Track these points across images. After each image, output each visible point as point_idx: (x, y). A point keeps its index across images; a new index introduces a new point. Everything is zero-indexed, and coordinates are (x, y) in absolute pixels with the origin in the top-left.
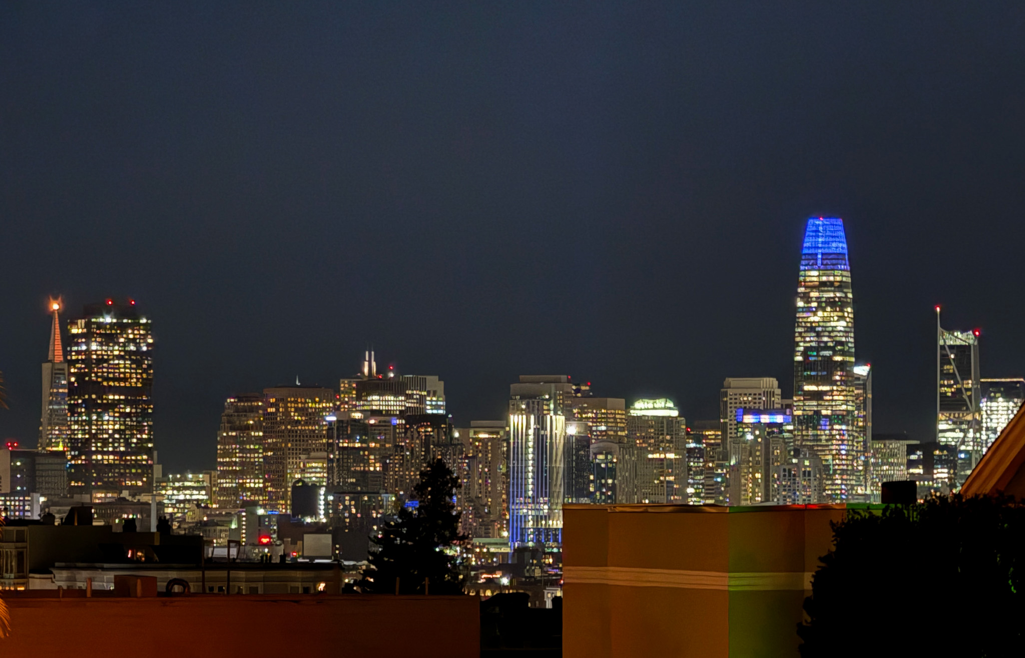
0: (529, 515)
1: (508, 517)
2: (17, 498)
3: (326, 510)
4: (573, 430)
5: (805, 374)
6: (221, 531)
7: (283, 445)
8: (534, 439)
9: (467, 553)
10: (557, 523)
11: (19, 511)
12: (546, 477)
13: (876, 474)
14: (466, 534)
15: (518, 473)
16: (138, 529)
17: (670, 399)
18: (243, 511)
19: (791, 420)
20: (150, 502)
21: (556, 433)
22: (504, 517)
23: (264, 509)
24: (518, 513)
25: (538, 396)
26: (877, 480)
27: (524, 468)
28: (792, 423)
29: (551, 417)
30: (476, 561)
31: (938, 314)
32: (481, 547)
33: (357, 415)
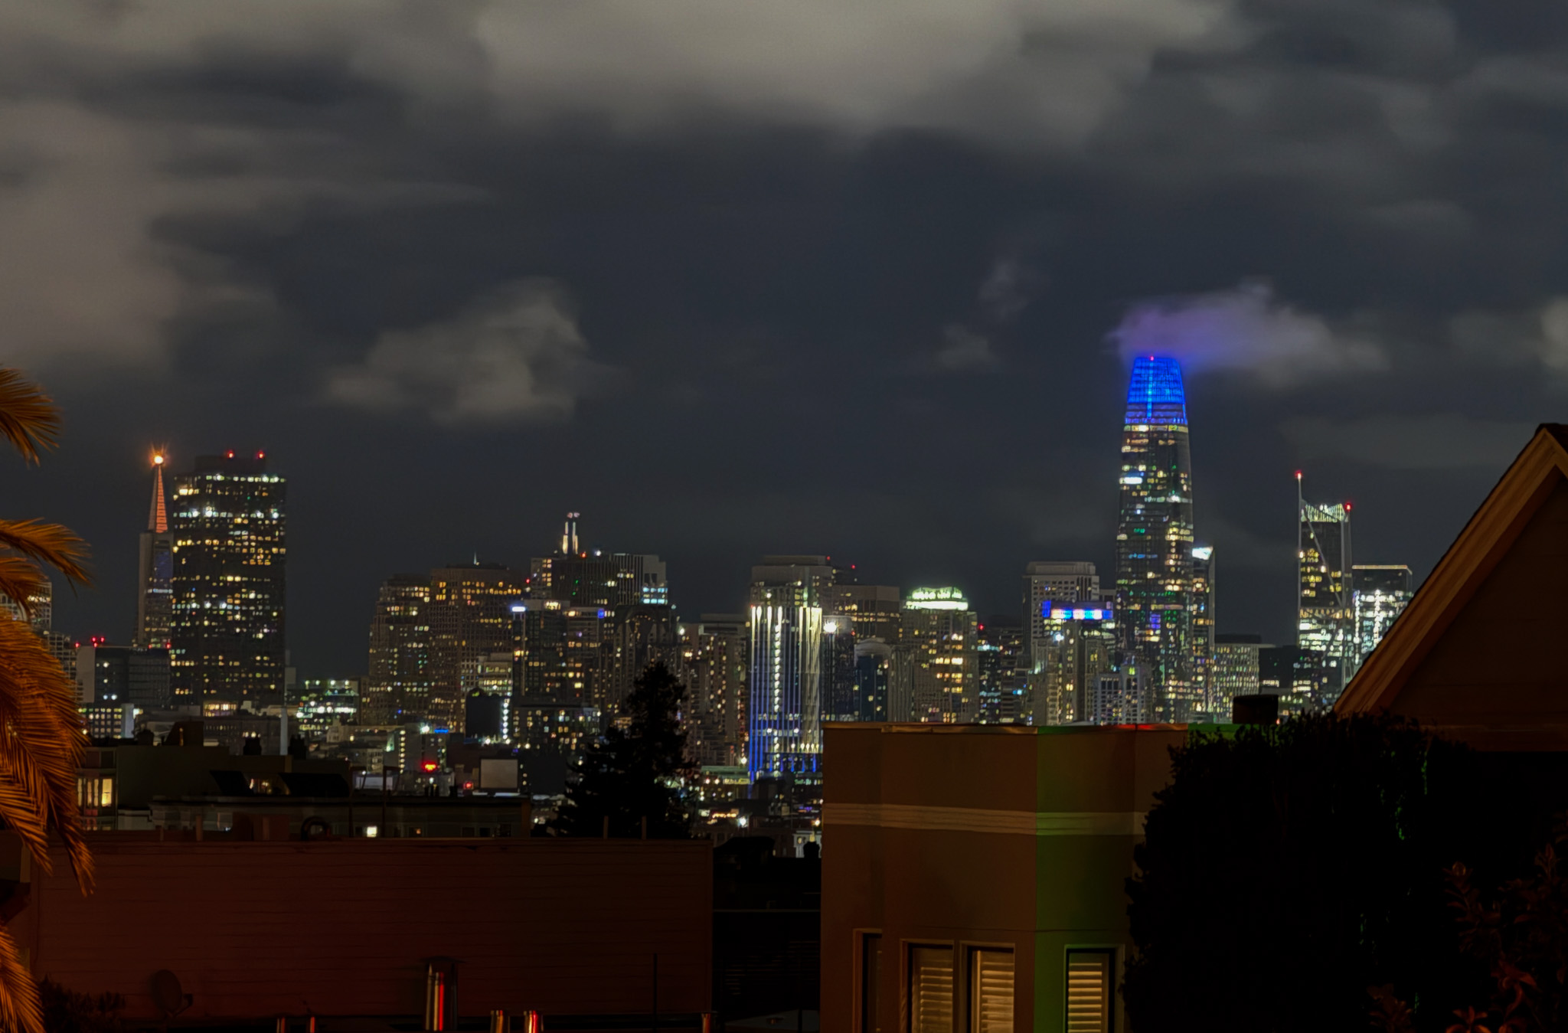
0: (774, 737)
1: (747, 739)
2: (103, 710)
3: (511, 728)
4: (831, 627)
5: (1130, 556)
6: (372, 756)
7: (456, 643)
8: (782, 637)
9: (694, 785)
10: (813, 747)
11: (106, 727)
12: (797, 686)
13: (1221, 688)
14: (694, 760)
15: (760, 681)
16: (263, 752)
17: (960, 589)
18: (400, 730)
19: (1112, 616)
20: (280, 716)
21: (810, 631)
22: (742, 739)
23: (429, 725)
24: (760, 733)
25: (787, 582)
26: (1221, 694)
27: (768, 675)
28: (1113, 620)
29: (804, 610)
30: (704, 795)
31: (1299, 481)
32: (713, 776)
33: (553, 605)
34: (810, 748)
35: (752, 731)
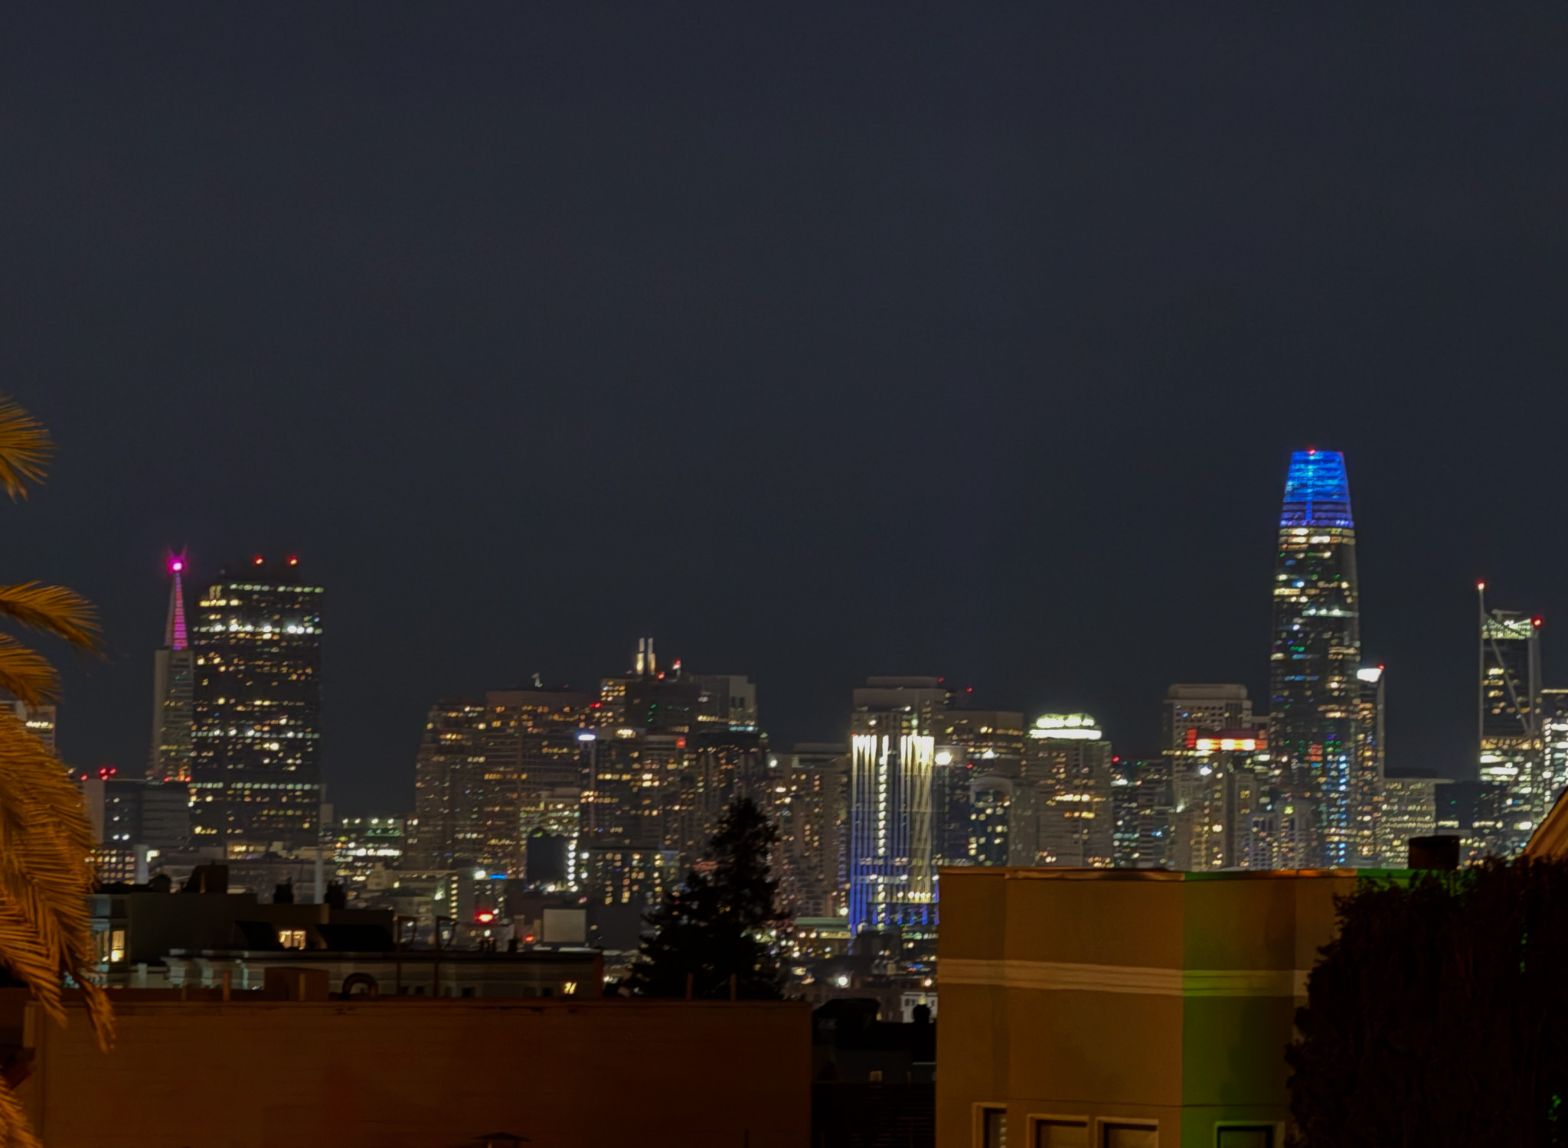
0: (879, 884)
1: (847, 887)
2: (113, 853)
3: (577, 873)
4: (945, 758)
5: (1287, 679)
6: (420, 904)
7: (515, 777)
8: (888, 770)
9: (787, 940)
10: (924, 898)
11: (116, 871)
12: (905, 827)
13: (1391, 830)
14: (786, 910)
15: (863, 821)
16: (297, 900)
17: (1092, 716)
18: (454, 875)
19: (1265, 747)
20: (315, 860)
21: (920, 764)
22: (841, 887)
23: (486, 870)
24: (862, 880)
25: (895, 707)
26: (1392, 836)
27: (872, 814)
28: (1267, 751)
29: (913, 740)
30: (800, 950)
31: (1481, 593)
32: (809, 929)
33: (626, 733)
34: (920, 898)
35: (853, 878)
